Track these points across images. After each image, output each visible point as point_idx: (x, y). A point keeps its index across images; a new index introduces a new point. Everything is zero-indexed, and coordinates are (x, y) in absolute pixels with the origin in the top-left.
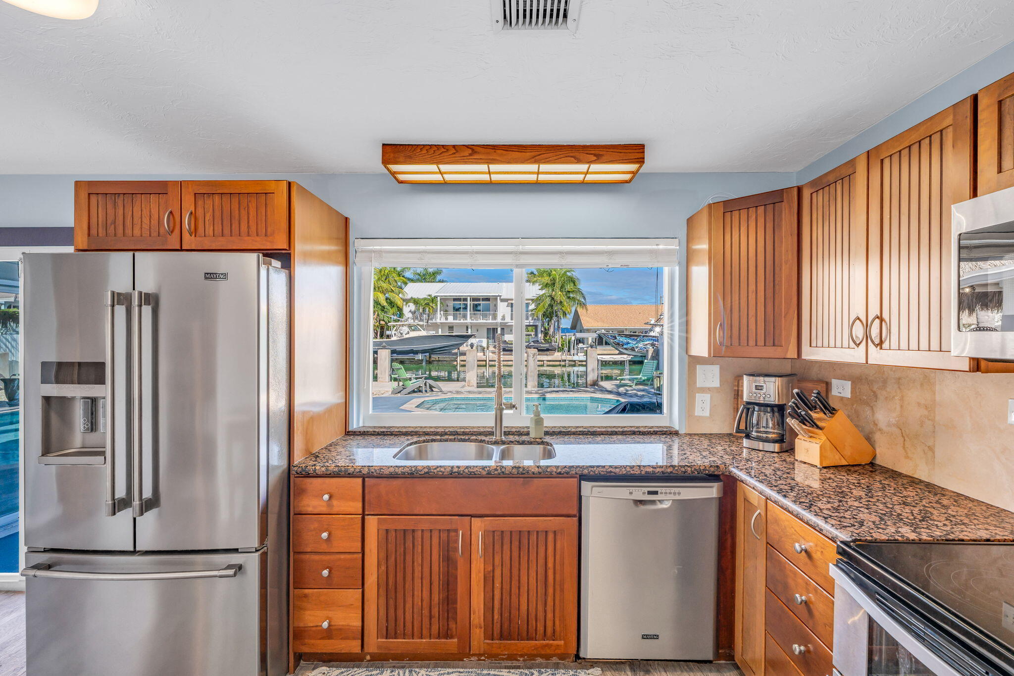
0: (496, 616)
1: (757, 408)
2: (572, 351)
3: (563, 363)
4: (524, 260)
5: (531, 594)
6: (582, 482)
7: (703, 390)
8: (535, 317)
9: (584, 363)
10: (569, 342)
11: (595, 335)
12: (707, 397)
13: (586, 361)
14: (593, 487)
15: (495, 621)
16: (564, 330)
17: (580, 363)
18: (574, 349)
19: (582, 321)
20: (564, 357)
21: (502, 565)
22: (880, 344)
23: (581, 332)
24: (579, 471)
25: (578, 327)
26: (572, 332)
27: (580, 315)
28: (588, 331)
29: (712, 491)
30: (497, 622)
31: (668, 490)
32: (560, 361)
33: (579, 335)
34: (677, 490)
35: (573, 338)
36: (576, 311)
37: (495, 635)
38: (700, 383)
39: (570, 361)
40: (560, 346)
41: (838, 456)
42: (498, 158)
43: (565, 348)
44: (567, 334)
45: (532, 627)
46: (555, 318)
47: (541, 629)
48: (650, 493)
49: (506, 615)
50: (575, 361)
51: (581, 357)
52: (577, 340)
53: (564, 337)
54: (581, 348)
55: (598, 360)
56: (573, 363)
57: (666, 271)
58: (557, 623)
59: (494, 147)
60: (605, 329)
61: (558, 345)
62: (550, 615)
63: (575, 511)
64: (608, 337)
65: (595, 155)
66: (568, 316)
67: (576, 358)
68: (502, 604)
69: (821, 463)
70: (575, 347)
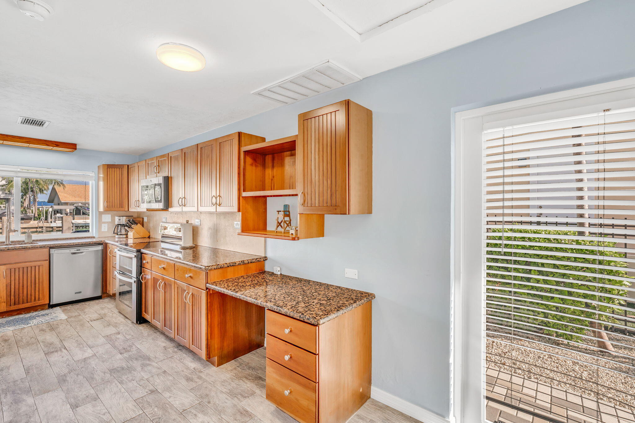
0: (12, 297)
1: (120, 226)
2: (49, 220)
3: (40, 230)
4: (20, 174)
5: (28, 287)
6: (50, 249)
7: (105, 223)
8: (7, 192)
9: (61, 229)
10: (46, 213)
11: (72, 207)
12: (106, 225)
13: (62, 227)
14: (55, 250)
15: (12, 299)
16: (40, 203)
17: (58, 229)
18: (51, 218)
19: (59, 196)
20: (41, 224)
21: (15, 280)
22: (139, 207)
23: (59, 204)
24: (49, 246)
25: (56, 201)
26: (49, 205)
27: (57, 192)
28: (66, 204)
29: (100, 248)
30: (13, 299)
31: (84, 249)
32: (37, 228)
33: (56, 207)
34: (87, 249)
35: (51, 210)
36: (53, 189)
37: (12, 304)
38: (103, 220)
39: (47, 227)
40: (36, 215)
41: (138, 235)
42: (8, 140)
43: (42, 217)
44: (44, 207)
45: (29, 298)
46: (30, 194)
47: (33, 298)
48: (77, 250)
49: (17, 296)
50: (52, 228)
51: (59, 223)
52: (54, 211)
53: (41, 209)
54: (59, 217)
55: (73, 224)
56: (51, 229)
57: (90, 183)
58: (40, 295)
59: (7, 136)
60: (81, 203)
61: (34, 215)
62: (37, 293)
63: (48, 258)
64: (84, 209)
65: (55, 145)
66: (45, 192)
67: (53, 225)
68: (15, 293)
69: (133, 237)
70: (53, 216)
